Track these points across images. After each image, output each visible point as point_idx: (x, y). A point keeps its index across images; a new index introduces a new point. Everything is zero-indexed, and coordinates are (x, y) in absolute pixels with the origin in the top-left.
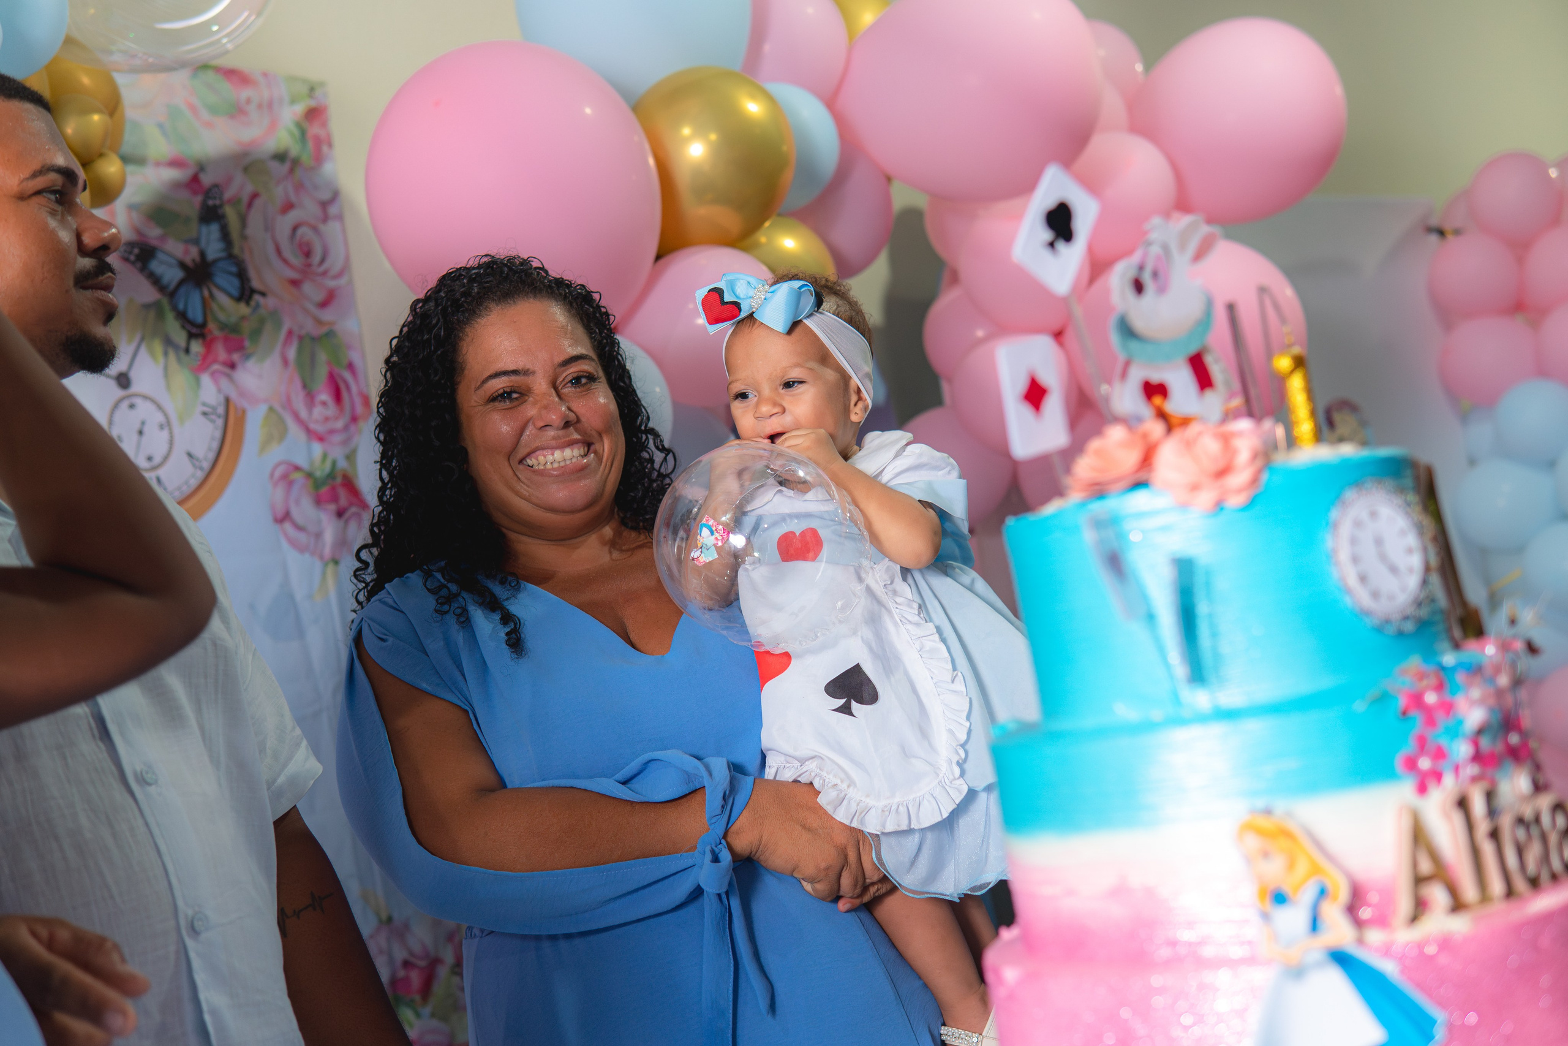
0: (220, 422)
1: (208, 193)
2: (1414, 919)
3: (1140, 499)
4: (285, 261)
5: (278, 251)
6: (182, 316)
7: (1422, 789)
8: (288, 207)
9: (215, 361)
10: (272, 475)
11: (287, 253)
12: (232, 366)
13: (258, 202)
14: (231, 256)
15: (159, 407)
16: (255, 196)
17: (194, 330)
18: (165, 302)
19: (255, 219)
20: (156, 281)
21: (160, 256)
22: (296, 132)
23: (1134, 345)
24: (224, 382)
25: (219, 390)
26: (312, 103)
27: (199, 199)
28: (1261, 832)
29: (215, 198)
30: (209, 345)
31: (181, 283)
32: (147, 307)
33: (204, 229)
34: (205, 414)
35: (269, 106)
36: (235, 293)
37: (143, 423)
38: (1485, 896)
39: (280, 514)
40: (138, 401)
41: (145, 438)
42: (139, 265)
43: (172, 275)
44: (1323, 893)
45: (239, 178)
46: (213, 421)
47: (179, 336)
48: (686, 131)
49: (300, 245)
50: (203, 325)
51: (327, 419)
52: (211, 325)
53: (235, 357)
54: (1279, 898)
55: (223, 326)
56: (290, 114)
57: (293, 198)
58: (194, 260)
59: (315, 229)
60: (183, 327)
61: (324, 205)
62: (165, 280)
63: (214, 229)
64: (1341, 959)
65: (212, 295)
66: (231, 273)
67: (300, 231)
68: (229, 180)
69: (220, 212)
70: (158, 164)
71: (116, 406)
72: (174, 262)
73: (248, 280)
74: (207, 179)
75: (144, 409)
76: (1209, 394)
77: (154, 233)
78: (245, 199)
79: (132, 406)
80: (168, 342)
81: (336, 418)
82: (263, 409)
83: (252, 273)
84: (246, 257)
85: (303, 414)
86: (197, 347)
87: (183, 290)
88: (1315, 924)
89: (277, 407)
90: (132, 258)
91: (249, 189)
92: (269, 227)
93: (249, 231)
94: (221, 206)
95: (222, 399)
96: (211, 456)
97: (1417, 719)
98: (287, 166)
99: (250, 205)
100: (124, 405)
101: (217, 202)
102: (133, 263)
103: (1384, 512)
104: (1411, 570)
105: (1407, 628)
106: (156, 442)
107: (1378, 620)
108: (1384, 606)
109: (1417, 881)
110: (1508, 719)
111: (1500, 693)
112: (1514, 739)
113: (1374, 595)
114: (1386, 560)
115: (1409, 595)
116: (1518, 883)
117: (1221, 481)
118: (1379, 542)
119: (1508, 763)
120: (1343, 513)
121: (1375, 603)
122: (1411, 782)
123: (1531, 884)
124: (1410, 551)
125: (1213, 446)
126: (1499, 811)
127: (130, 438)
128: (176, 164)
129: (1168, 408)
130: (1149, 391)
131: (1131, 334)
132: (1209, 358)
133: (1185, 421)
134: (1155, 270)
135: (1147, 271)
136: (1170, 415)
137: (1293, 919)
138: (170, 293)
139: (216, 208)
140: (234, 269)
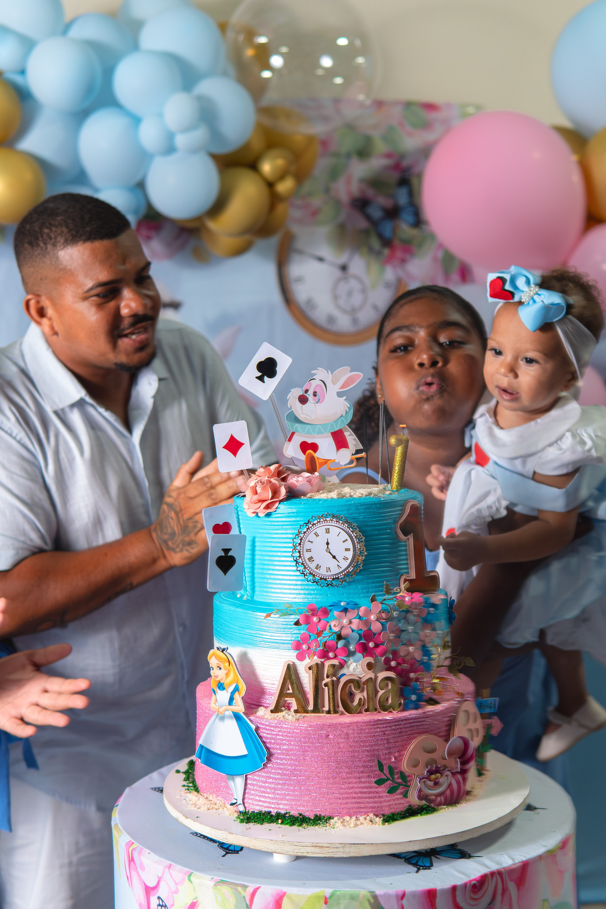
0: (393, 290)
2: (277, 710)
6: (380, 235)
7: (301, 657)
9: (395, 258)
12: (404, 261)
14: (412, 204)
15: (361, 282)
17: (386, 243)
20: (368, 218)
21: (373, 205)
23: (297, 425)
24: (399, 270)
25: (394, 273)
28: (218, 657)
30: (393, 251)
31: (382, 218)
32: (361, 231)
33: (399, 190)
34: (385, 286)
35: (447, 122)
36: (412, 222)
37: (351, 289)
38: (317, 709)
40: (350, 279)
41: (352, 297)
42: (360, 209)
43: (377, 214)
44: (236, 689)
46: (388, 289)
47: (377, 246)
50: (392, 240)
52: (397, 241)
53: (407, 256)
54: (221, 686)
55: (403, 241)
58: (391, 207)
60: (380, 241)
62: (374, 217)
63: (405, 190)
64: (237, 717)
66: (410, 214)
68: (417, 163)
69: (409, 181)
70: (378, 157)
71: (338, 281)
72: (380, 207)
73: (420, 216)
74: (405, 163)
75: (354, 283)
76: (343, 451)
77: (370, 193)
79: (347, 281)
80: (370, 248)
83: (424, 212)
84: (422, 205)
86: (386, 252)
87: (382, 222)
88: (231, 700)
90: (357, 206)
94: (410, 178)
95: (395, 278)
100: (343, 280)
101: (408, 175)
102: (357, 209)
103: (335, 530)
104: (345, 559)
105: (334, 583)
106: (357, 299)
107: (317, 578)
108: (323, 572)
109: (282, 694)
110: (368, 635)
111: (367, 623)
112: (371, 645)
113: (318, 567)
114: (329, 552)
115: (341, 570)
116: (341, 708)
117: (260, 504)
118: (328, 544)
119: (359, 655)
120: (308, 529)
121: (317, 571)
122: (295, 653)
123: (348, 709)
124: (347, 550)
125: (259, 490)
126: (344, 675)
127: (344, 297)
128: (389, 156)
129: (317, 455)
130: (305, 447)
131: (297, 420)
132: (346, 434)
133: (326, 461)
134: (315, 392)
135: (311, 392)
136: (318, 458)
137: (223, 696)
138: (375, 224)
139: (407, 178)
140: (413, 210)
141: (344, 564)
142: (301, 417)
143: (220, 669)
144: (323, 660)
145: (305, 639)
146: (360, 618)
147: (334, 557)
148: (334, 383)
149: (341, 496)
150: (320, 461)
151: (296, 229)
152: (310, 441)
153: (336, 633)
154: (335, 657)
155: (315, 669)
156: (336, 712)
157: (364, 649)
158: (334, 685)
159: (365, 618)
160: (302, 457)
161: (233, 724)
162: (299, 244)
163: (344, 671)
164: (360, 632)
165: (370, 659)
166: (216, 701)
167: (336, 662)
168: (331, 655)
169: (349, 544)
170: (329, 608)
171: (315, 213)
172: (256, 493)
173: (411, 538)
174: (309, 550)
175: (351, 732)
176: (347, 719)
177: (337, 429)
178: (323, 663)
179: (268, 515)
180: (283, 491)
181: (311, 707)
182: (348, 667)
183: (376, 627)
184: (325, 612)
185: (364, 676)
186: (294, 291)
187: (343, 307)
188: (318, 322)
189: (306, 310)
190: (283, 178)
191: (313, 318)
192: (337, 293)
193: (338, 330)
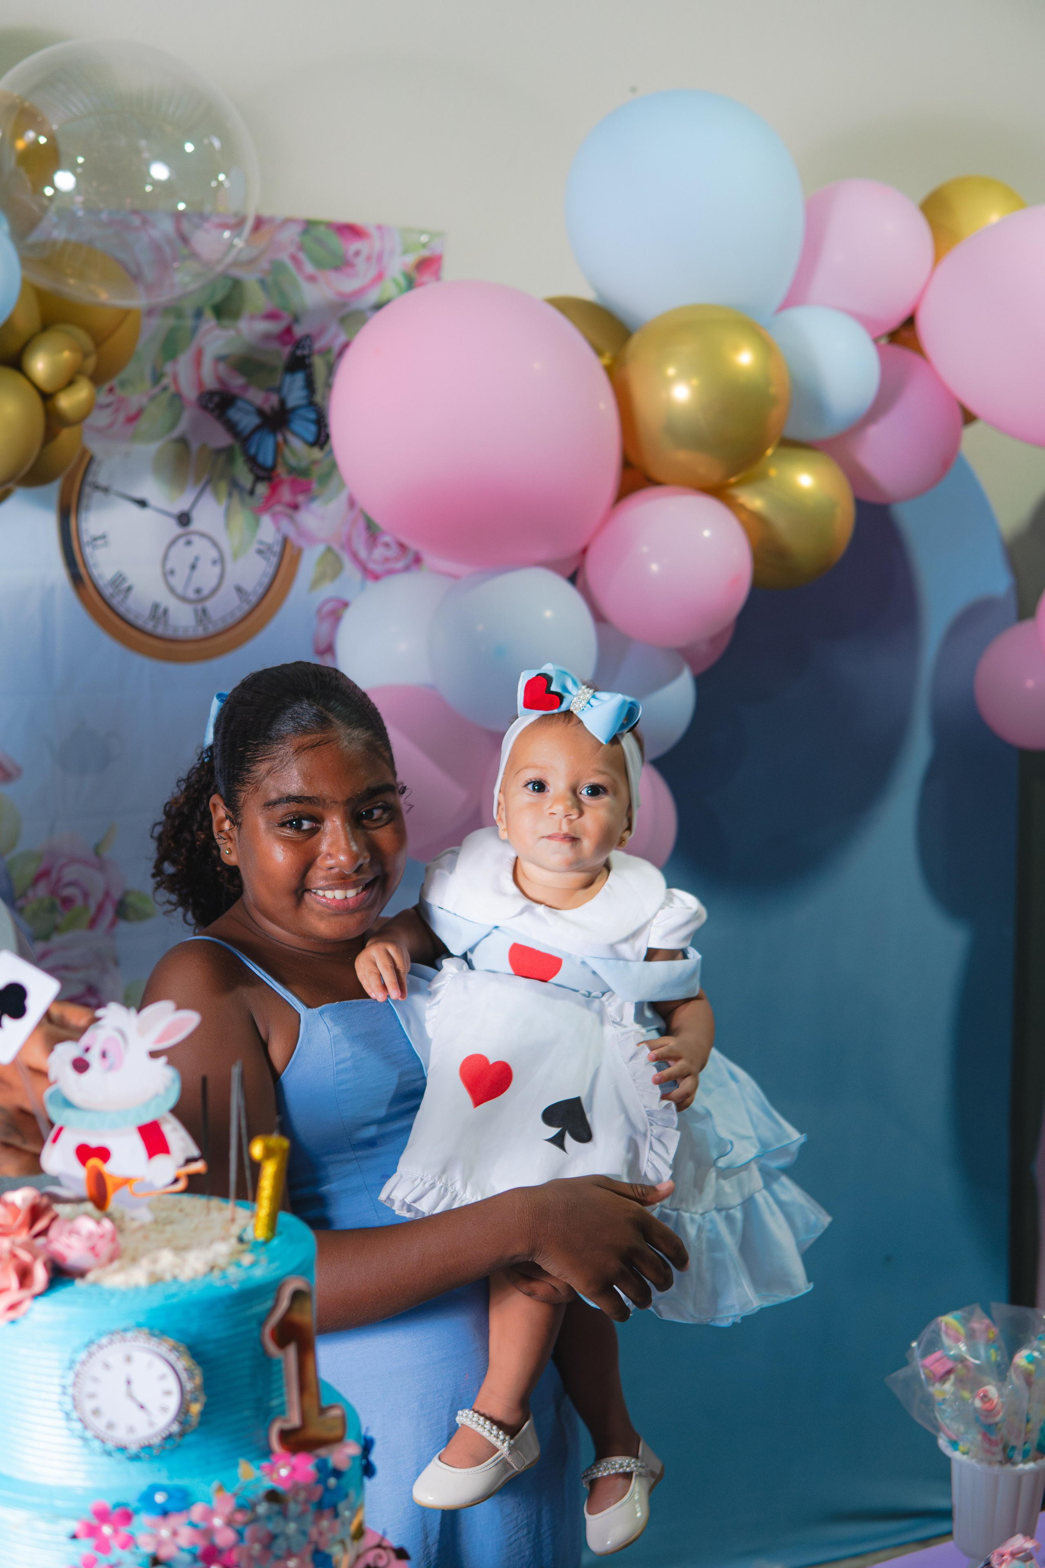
0: (274, 560)
1: (298, 344)
6: (252, 461)
9: (279, 502)
10: (319, 610)
12: (295, 507)
13: (349, 352)
14: (311, 404)
15: (215, 544)
16: (348, 345)
17: (262, 473)
19: (344, 366)
20: (231, 427)
21: (240, 404)
22: (401, 282)
24: (285, 524)
25: (278, 529)
26: (426, 253)
27: (287, 350)
29: (305, 348)
30: (274, 488)
31: (257, 429)
32: (218, 452)
33: (288, 379)
34: (260, 552)
35: (379, 258)
36: (311, 438)
37: (199, 558)
39: (323, 645)
40: (196, 539)
41: (197, 573)
42: (217, 412)
43: (247, 421)
45: (333, 328)
46: (267, 559)
47: (245, 478)
48: (671, 371)
50: (273, 468)
51: (387, 560)
52: (281, 471)
53: (300, 499)
55: (292, 470)
56: (400, 265)
58: (272, 408)
60: (251, 470)
62: (241, 426)
63: (299, 379)
65: (285, 441)
66: (308, 420)
68: (322, 331)
69: (307, 361)
70: (252, 317)
71: (173, 542)
72: (253, 409)
74: (299, 331)
75: (200, 546)
77: (236, 382)
78: (336, 348)
79: (189, 543)
80: (234, 484)
81: (397, 559)
82: (320, 548)
84: (329, 405)
85: (363, 554)
86: (262, 489)
87: (257, 436)
89: (336, 548)
90: (211, 406)
91: (342, 338)
93: (334, 382)
94: (309, 356)
95: (279, 537)
96: (260, 591)
99: (340, 354)
100: (182, 542)
101: (306, 352)
102: (211, 411)
103: (142, 1357)
106: (207, 576)
108: (120, 1434)
113: (110, 1425)
114: (133, 1398)
115: (156, 1429)
118: (129, 1382)
120: (90, 1355)
121: (109, 1432)
124: (168, 1393)
127: (183, 572)
128: (272, 316)
129: (108, 1168)
130: (85, 1153)
131: (69, 1105)
132: (166, 1129)
133: (127, 1181)
134: (104, 1051)
135: (95, 1052)
136: (111, 1174)
138: (243, 439)
139: (304, 357)
140: (313, 416)
141: (162, 1420)
142: (77, 1098)
146: (194, 1524)
147: (141, 1406)
148: (142, 1033)
149: (156, 1279)
150: (116, 1180)
151: (96, 447)
152: (93, 1144)
159: (203, 1524)
160: (80, 1172)
162: (101, 475)
170: (134, 1506)
171: (132, 419)
173: (292, 1351)
174: (93, 1395)
177: (147, 1119)
179: (13, 1321)
180: (40, 1275)
183: (224, 1538)
184: (127, 1515)
186: (91, 561)
187: (179, 590)
188: (131, 617)
189: (112, 595)
190: (70, 383)
191: (122, 610)
192: (169, 565)
193: (169, 633)
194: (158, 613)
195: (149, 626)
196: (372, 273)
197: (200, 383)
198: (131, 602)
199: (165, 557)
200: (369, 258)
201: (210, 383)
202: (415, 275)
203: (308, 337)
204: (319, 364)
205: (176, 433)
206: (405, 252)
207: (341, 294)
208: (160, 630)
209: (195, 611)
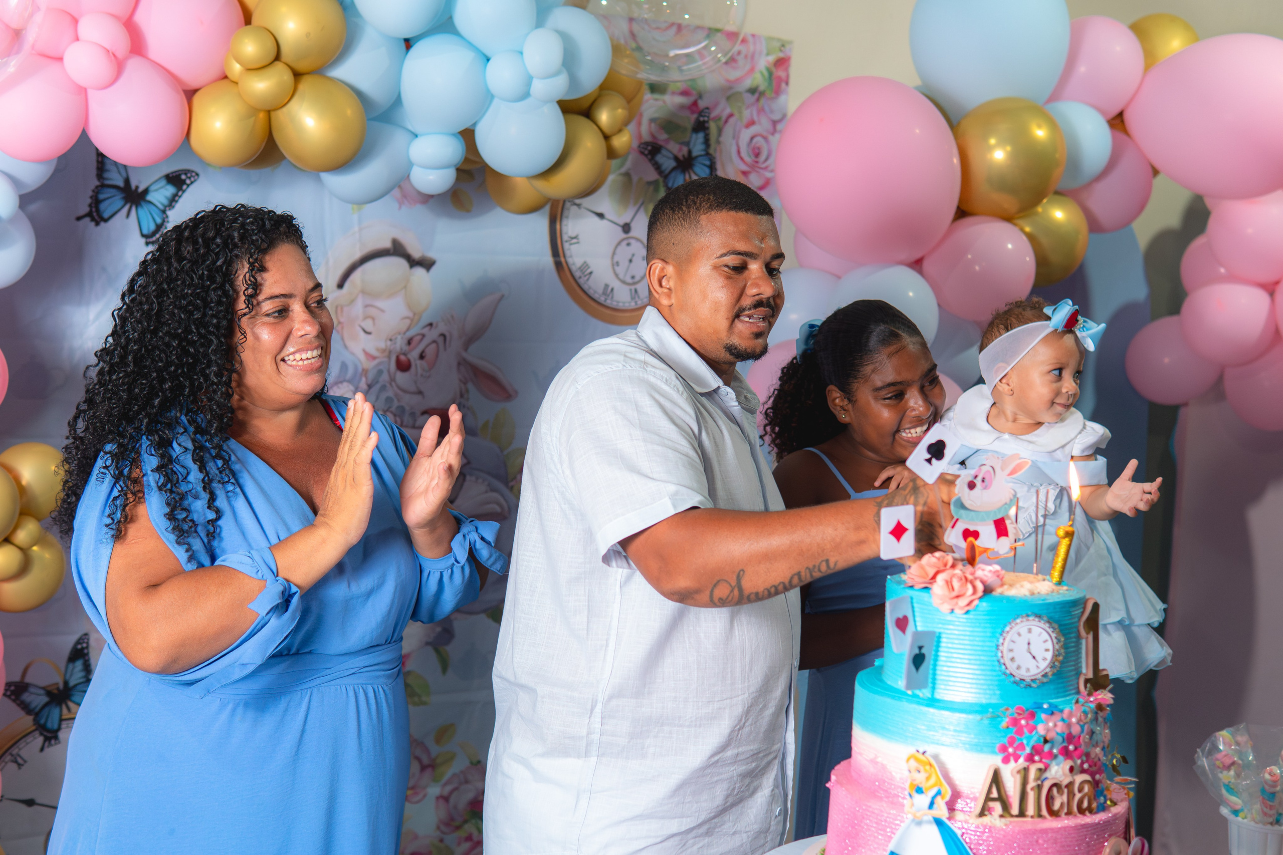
1: (701, 113)
2: (982, 814)
3: (924, 595)
4: (742, 159)
5: (739, 152)
7: (1006, 760)
8: (751, 123)
11: (744, 154)
13: (732, 120)
14: (707, 154)
16: (731, 115)
18: (661, 180)
19: (728, 130)
20: (658, 167)
21: (664, 152)
22: (766, 74)
23: (963, 512)
26: (781, 55)
27: (694, 117)
28: (917, 760)
29: (705, 116)
31: (674, 169)
32: (649, 183)
33: (694, 136)
35: (752, 57)
37: (633, 255)
38: (1022, 814)
40: (633, 241)
41: (632, 265)
42: (649, 157)
43: (668, 164)
44: (939, 793)
45: (723, 103)
48: (993, 141)
49: (754, 149)
54: (919, 790)
56: (764, 62)
57: (755, 118)
58: (683, 156)
59: (765, 138)
61: (774, 123)
62: (664, 168)
63: (701, 136)
64: (938, 822)
66: (705, 165)
67: (755, 140)
68: (716, 105)
69: (706, 125)
70: (673, 93)
71: (619, 244)
72: (671, 156)
73: (716, 170)
74: (702, 104)
75: (636, 246)
76: (1003, 539)
77: (662, 137)
78: (724, 117)
79: (628, 244)
83: (718, 166)
84: (717, 156)
87: (673, 174)
88: (931, 805)
90: (646, 152)
91: (728, 111)
92: (736, 137)
93: (722, 139)
94: (707, 122)
97: (1013, 730)
98: (756, 95)
99: (726, 121)
100: (624, 243)
101: (706, 119)
102: (646, 155)
103: (1036, 630)
104: (1045, 659)
105: (1033, 685)
107: (1017, 679)
108: (1022, 673)
109: (988, 799)
110: (1070, 738)
111: (1069, 725)
112: (1071, 747)
113: (1019, 668)
114: (1030, 653)
115: (1040, 670)
116: (1044, 812)
117: (956, 600)
118: (1029, 644)
119: (1061, 758)
120: (1011, 628)
121: (1017, 671)
122: (1000, 756)
123: (1053, 813)
124: (1047, 650)
125: (956, 584)
126: (1046, 778)
127: (624, 263)
128: (685, 93)
129: (977, 543)
130: (967, 534)
131: (963, 507)
132: (1008, 522)
133: (986, 550)
134: (984, 478)
135: (979, 478)
136: (978, 546)
137: (923, 800)
138: (665, 175)
139: (704, 122)
140: (708, 163)
141: (1044, 665)
142: (967, 503)
143: (919, 772)
144: (1027, 764)
145: (1012, 741)
146: (1063, 720)
147: (1034, 657)
148: (1002, 469)
150: (981, 549)
152: (972, 529)
153: (1042, 736)
154: (1041, 761)
155: (1023, 772)
156: (1040, 816)
157: (1065, 752)
158: (1039, 787)
159: (1067, 721)
160: (963, 545)
161: (934, 828)
163: (1047, 774)
164: (1063, 735)
165: (1069, 763)
166: (913, 805)
167: (1041, 766)
168: (1037, 758)
169: (1049, 645)
170: (1034, 710)
172: (953, 589)
173: (1091, 636)
174: (1011, 650)
175: (1059, 837)
176: (1052, 823)
177: (999, 517)
178: (1028, 766)
179: (967, 612)
180: (980, 587)
181: (1015, 810)
182: (1050, 771)
183: (1075, 730)
184: (1032, 715)
185: (1064, 779)
186: (568, 253)
187: (621, 276)
188: (591, 292)
189: (580, 277)
190: (620, 131)
191: (585, 287)
192: (616, 259)
193: (614, 304)
194: (608, 291)
195: (602, 299)
196: (748, 67)
197: (640, 136)
198: (591, 282)
199: (614, 253)
200: (746, 57)
201: (646, 137)
202: (774, 70)
203: (707, 108)
204: (712, 126)
205: (623, 170)
206: (768, 54)
207: (728, 81)
208: (608, 302)
209: (631, 290)
